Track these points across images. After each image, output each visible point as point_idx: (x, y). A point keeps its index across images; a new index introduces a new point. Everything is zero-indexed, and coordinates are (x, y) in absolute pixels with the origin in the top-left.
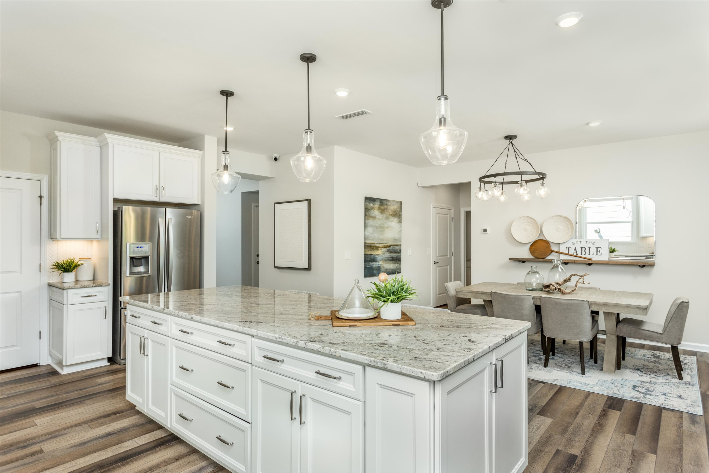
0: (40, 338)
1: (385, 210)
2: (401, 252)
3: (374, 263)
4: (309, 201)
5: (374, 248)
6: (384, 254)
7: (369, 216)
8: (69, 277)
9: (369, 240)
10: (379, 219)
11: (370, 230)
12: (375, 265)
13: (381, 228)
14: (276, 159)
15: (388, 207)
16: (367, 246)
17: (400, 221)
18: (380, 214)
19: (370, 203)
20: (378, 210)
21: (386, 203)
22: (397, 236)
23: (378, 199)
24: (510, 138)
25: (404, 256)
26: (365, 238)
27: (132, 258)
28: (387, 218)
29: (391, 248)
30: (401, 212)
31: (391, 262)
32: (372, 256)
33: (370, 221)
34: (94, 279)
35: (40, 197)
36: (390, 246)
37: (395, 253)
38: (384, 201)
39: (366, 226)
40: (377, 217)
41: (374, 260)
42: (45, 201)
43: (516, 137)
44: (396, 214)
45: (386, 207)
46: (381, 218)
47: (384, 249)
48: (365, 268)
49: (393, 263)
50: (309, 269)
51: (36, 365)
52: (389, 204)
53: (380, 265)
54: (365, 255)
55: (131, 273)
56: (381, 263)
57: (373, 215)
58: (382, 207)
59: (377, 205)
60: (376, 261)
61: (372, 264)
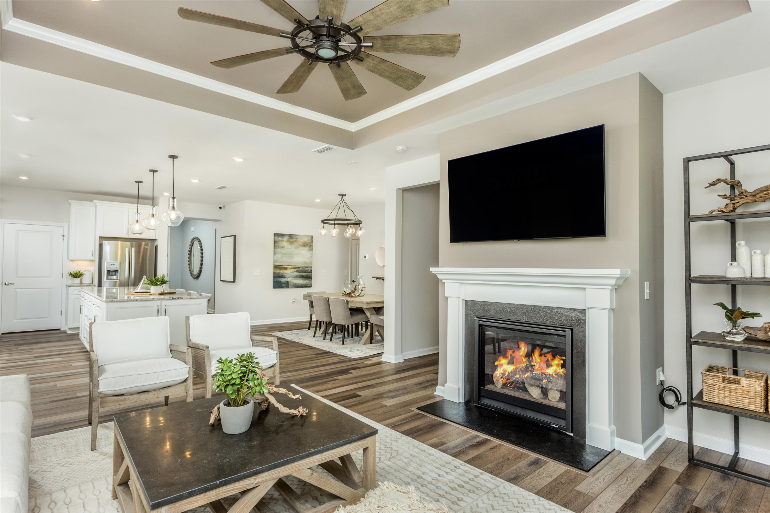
0: (61, 315)
1: (295, 242)
2: (312, 272)
3: (282, 279)
4: (235, 237)
5: (283, 268)
6: (293, 273)
7: (277, 247)
8: (77, 281)
9: (278, 262)
10: (287, 248)
11: (278, 256)
12: (283, 280)
13: (291, 255)
14: (220, 208)
15: (298, 240)
16: (276, 267)
17: (311, 250)
18: (289, 245)
19: (278, 237)
20: (287, 242)
21: (295, 237)
22: (307, 260)
23: (286, 234)
24: (342, 195)
25: (314, 275)
26: (274, 262)
27: (108, 271)
28: (297, 248)
29: (301, 269)
30: (312, 243)
31: (301, 279)
32: (280, 274)
33: (279, 250)
34: (92, 283)
35: (63, 236)
36: (299, 268)
37: (305, 272)
38: (293, 236)
39: (275, 253)
40: (286, 247)
41: (283, 277)
42: (66, 238)
43: (345, 195)
44: (307, 245)
45: (295, 240)
46: (290, 247)
47: (293, 269)
48: (274, 282)
49: (303, 280)
50: (234, 281)
51: (59, 329)
52: (299, 238)
53: (288, 281)
54: (274, 273)
55: (107, 279)
56: (289, 279)
57: (281, 246)
58: (291, 240)
59: (286, 238)
60: (285, 278)
61: (280, 279)
